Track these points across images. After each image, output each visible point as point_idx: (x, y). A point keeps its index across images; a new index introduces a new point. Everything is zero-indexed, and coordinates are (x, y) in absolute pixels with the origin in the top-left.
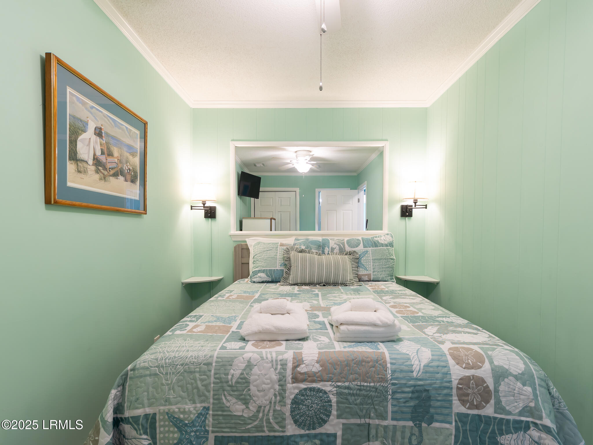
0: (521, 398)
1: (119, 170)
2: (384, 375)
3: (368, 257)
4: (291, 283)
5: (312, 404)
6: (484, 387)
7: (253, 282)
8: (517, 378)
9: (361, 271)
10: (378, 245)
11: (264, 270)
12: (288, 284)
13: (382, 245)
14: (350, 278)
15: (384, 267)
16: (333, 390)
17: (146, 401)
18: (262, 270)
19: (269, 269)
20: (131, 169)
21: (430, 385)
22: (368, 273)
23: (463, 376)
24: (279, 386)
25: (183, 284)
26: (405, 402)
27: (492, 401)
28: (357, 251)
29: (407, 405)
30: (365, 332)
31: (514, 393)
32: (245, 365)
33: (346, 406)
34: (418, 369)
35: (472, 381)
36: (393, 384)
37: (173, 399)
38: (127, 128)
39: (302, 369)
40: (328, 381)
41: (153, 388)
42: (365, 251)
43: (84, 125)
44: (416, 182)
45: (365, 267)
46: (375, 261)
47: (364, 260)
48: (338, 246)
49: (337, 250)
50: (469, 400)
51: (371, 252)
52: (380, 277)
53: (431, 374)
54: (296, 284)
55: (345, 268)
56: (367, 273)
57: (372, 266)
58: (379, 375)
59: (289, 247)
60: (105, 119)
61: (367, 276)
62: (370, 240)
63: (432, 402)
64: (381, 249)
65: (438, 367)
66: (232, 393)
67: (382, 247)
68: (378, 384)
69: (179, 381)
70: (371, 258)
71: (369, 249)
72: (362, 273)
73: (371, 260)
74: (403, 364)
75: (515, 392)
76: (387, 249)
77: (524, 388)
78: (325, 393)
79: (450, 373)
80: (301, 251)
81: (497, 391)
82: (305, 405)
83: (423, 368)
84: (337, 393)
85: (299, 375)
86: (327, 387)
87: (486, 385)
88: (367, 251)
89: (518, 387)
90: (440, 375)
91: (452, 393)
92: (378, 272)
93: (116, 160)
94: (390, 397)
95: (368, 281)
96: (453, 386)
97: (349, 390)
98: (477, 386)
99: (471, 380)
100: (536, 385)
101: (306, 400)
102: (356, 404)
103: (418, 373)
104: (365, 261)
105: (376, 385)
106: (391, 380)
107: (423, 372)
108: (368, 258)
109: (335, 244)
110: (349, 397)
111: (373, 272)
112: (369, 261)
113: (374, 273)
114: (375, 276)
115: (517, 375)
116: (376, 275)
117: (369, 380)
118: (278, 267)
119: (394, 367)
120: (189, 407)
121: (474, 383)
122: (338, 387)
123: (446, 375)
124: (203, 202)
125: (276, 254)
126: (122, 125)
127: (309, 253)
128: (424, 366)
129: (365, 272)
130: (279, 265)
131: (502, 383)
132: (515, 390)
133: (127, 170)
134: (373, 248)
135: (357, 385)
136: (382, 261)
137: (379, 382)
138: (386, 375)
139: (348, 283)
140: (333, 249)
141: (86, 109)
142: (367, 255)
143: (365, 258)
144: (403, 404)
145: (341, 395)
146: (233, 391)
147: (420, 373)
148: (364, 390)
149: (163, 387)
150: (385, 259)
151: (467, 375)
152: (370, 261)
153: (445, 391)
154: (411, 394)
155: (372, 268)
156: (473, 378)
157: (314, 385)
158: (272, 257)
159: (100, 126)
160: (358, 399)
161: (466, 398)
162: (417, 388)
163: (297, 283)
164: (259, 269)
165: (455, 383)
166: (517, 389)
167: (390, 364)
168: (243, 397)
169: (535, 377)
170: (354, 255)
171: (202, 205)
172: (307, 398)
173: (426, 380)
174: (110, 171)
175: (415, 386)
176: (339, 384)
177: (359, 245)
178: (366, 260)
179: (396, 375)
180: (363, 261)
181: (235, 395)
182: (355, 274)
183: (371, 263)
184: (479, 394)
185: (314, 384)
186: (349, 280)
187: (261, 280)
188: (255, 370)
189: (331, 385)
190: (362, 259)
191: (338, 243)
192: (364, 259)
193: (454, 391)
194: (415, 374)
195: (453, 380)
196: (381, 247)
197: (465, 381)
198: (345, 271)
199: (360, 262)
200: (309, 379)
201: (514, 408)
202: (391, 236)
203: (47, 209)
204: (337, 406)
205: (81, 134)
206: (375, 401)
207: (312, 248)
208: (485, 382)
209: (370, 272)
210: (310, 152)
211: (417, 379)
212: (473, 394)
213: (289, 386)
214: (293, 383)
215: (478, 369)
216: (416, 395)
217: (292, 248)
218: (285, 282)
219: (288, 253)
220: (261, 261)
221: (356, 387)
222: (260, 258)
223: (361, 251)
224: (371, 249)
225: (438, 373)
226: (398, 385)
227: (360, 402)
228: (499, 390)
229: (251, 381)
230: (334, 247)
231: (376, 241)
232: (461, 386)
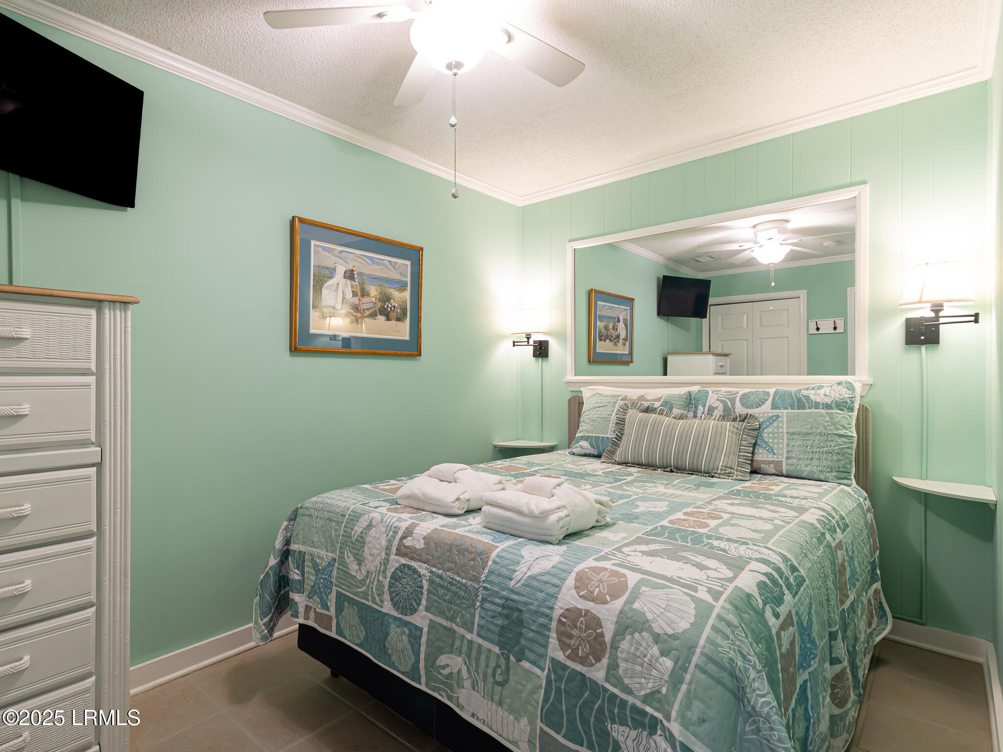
0: (653, 674)
1: (378, 310)
2: (479, 574)
3: (778, 427)
4: (617, 460)
5: (406, 584)
6: (596, 633)
7: (572, 454)
8: (657, 638)
9: (761, 453)
10: (807, 404)
11: (588, 436)
12: (613, 461)
13: (817, 405)
14: (724, 464)
15: (818, 450)
16: (427, 575)
17: (301, 539)
18: (585, 436)
19: (595, 437)
20: (396, 305)
21: (526, 604)
22: (775, 458)
23: (573, 607)
24: (385, 554)
25: (495, 447)
26: (493, 617)
27: (605, 661)
28: (757, 415)
29: (495, 622)
30: (509, 520)
31: (643, 660)
32: (367, 524)
33: (435, 599)
34: (518, 578)
35: (582, 618)
36: (486, 589)
37: (317, 543)
38: (390, 262)
39: (408, 542)
40: (425, 563)
41: (308, 528)
42: (772, 417)
43: (331, 271)
44: (927, 264)
45: (769, 446)
46: (792, 437)
47: (769, 433)
48: (721, 405)
49: (718, 413)
50: (572, 644)
51: (785, 419)
52: (806, 471)
53: (531, 590)
54: (625, 464)
55: (716, 445)
56: (772, 459)
57: (785, 445)
58: (474, 571)
59: (629, 402)
60: (359, 259)
61: (772, 466)
62: (790, 394)
63: (524, 629)
64: (811, 412)
65: (546, 583)
66: (352, 550)
67: (815, 409)
68: (470, 583)
69: (323, 526)
70: (785, 431)
71: (783, 413)
72: (763, 457)
73: (785, 435)
74: (506, 567)
75: (646, 660)
76: (827, 413)
77: (661, 659)
78: (420, 576)
79: (557, 597)
80: (647, 410)
81: (615, 647)
82: (401, 584)
83: (526, 579)
84: (429, 580)
85: (403, 547)
86: (422, 569)
87: (600, 631)
88: (778, 417)
89: (651, 653)
90: (543, 595)
91: (550, 626)
92: (800, 459)
93: (374, 300)
94: (478, 604)
95: (778, 475)
96: (553, 616)
97: (441, 581)
98: (588, 628)
99: (582, 616)
100: (689, 664)
101: (404, 578)
102: (445, 601)
103: (517, 583)
104: (771, 435)
105: (467, 582)
106: (484, 581)
107: (523, 585)
108: (778, 430)
109: (717, 400)
110: (439, 589)
111: (788, 458)
112: (780, 435)
113: (790, 462)
114: (793, 468)
115: (659, 635)
116: (793, 465)
117: (463, 574)
118: (609, 433)
119: (495, 567)
120: (323, 553)
121: (584, 622)
122: (431, 572)
123: (550, 598)
124: (527, 335)
125: (611, 414)
126: (383, 260)
127: (662, 414)
128: (529, 577)
129: (770, 458)
130: (611, 430)
131: (628, 638)
132: (645, 656)
133: (391, 308)
134: (793, 411)
135: (450, 577)
136: (811, 437)
137: (471, 580)
138: (480, 574)
139: (719, 472)
140: (711, 410)
141: (334, 255)
142: (775, 424)
143: (770, 430)
144: (490, 619)
145: (433, 583)
146: (354, 548)
147: (519, 584)
148: (455, 585)
149: (313, 529)
150: (821, 435)
151: (579, 607)
152: (783, 436)
153: (542, 620)
154: (500, 609)
155: (785, 449)
156: (586, 615)
157: (413, 564)
158: (603, 418)
159: (351, 268)
160: (447, 595)
161: (567, 641)
162: (509, 603)
163: (627, 461)
164: (582, 435)
165: (557, 613)
166: (648, 656)
167: (493, 562)
168: (358, 557)
169: (698, 650)
170: (749, 423)
171: (526, 340)
172: (404, 576)
173: (523, 595)
174: (364, 312)
175: (507, 599)
176: (434, 570)
177: (764, 403)
178: (773, 434)
179: (491, 577)
180: (766, 435)
181: (353, 552)
182: (744, 458)
183: (783, 440)
184: (589, 642)
185: (413, 561)
186: (720, 467)
187: (583, 452)
188: (373, 532)
189: (427, 569)
190: (766, 430)
191: (724, 399)
192: (768, 430)
193: (554, 625)
194: (512, 583)
195: (557, 607)
196: (813, 410)
197: (572, 614)
198: (715, 450)
199: (761, 436)
200: (410, 555)
201: (638, 685)
202: (847, 388)
203: (291, 355)
204: (428, 595)
205: (327, 281)
206: (464, 603)
207: (673, 405)
208: (601, 627)
209: (780, 457)
210: (787, 221)
211: (512, 591)
212: (578, 638)
213: (393, 557)
214: (396, 555)
215: (601, 603)
216: (506, 612)
217: (634, 405)
218: (610, 457)
219: (625, 413)
220: (587, 422)
221: (448, 578)
222: (587, 417)
223: (766, 415)
224: (787, 413)
225: (542, 591)
226: (489, 591)
227: (449, 599)
228: (619, 647)
229: (366, 542)
230: (714, 405)
231: (803, 396)
232: (564, 620)
